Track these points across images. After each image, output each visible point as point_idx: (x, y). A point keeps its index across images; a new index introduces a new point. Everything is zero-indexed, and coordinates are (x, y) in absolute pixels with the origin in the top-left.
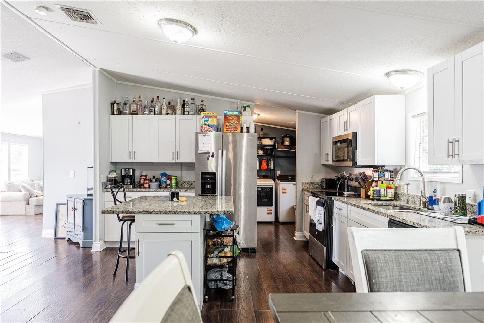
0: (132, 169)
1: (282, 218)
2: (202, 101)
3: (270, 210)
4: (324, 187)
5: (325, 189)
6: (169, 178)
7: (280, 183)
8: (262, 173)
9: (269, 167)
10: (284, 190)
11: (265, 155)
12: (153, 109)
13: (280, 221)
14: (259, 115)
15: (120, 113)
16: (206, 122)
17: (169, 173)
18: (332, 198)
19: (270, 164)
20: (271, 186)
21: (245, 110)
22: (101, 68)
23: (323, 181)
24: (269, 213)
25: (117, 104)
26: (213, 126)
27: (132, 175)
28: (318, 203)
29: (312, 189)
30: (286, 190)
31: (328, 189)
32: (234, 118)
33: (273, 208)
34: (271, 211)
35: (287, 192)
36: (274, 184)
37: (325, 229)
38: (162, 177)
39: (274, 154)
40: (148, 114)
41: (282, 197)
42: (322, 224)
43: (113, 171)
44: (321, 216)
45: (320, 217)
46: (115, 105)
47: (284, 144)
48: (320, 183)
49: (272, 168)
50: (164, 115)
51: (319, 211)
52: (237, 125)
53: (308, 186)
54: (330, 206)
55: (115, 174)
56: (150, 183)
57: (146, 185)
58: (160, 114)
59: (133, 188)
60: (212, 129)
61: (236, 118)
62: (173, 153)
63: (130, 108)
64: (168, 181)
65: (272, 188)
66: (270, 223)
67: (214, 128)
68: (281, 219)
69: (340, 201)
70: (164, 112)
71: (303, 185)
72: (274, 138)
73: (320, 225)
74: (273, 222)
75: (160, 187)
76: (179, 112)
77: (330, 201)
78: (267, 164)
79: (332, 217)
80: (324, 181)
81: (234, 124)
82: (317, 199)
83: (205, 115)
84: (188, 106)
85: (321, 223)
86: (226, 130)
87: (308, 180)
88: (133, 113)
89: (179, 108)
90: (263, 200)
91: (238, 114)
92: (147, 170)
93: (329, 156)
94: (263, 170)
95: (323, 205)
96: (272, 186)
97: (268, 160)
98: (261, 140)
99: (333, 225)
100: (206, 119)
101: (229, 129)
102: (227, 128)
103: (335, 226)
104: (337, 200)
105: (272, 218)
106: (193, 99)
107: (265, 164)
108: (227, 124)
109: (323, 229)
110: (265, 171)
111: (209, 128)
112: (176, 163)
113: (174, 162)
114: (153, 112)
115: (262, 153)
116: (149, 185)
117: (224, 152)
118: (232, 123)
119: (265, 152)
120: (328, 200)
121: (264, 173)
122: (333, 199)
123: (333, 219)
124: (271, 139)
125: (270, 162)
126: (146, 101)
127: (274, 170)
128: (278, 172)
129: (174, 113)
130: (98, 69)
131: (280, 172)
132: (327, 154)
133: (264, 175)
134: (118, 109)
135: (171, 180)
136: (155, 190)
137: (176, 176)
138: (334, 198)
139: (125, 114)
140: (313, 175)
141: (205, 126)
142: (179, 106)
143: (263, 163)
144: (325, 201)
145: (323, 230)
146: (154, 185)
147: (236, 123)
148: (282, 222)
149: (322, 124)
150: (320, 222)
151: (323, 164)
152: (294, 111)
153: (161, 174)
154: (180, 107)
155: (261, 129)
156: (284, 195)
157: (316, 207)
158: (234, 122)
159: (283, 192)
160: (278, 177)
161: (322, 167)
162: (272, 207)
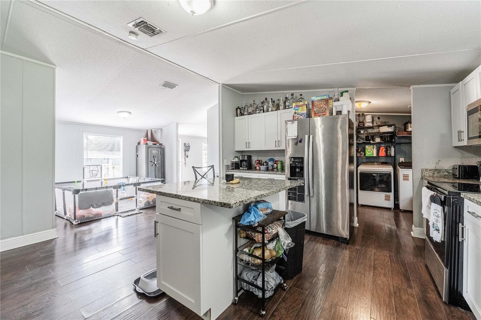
0: (247, 155)
1: (403, 205)
2: (301, 95)
3: (388, 196)
4: (458, 176)
5: (459, 178)
6: (276, 162)
7: (400, 169)
8: (382, 160)
9: (388, 153)
10: (405, 176)
11: (383, 142)
12: (262, 108)
13: (400, 209)
14: (370, 102)
15: (242, 114)
16: (297, 111)
17: (276, 158)
18: (460, 194)
19: (390, 151)
20: (389, 173)
21: (342, 95)
22: (223, 84)
23: (455, 168)
24: (387, 198)
25: (240, 109)
26: (303, 114)
27: (246, 159)
28: (433, 199)
29: (437, 177)
30: (408, 176)
31: (464, 178)
32: (322, 103)
33: (392, 195)
34: (390, 197)
35: (409, 179)
36: (393, 171)
37: (445, 240)
38: (269, 162)
39: (394, 140)
40: (259, 113)
41: (402, 183)
42: (440, 231)
43: (236, 157)
44: (439, 219)
45: (437, 221)
46: (239, 110)
47: (407, 130)
48: (452, 171)
49: (393, 154)
50: (270, 111)
51: (435, 211)
52: (326, 109)
53: (431, 174)
54: (456, 207)
55: (237, 159)
56: (260, 166)
57: (258, 168)
58: (268, 111)
59: (247, 170)
60: (302, 117)
61: (324, 102)
62: (276, 142)
63: (248, 110)
64: (275, 165)
65: (390, 175)
66: (389, 209)
67: (303, 115)
68: (401, 207)
69: (475, 201)
70: (270, 109)
71: (422, 172)
72: (394, 125)
73: (436, 232)
74: (392, 209)
75: (267, 169)
76: (281, 107)
77: (456, 198)
78: (386, 151)
79: (460, 224)
80: (457, 169)
81: (322, 108)
82: (432, 193)
83: (296, 105)
84: (288, 102)
85: (438, 230)
86: (315, 116)
87: (432, 166)
88: (250, 114)
89: (281, 104)
90: (379, 186)
91: (326, 98)
92: (261, 156)
93: (463, 134)
94: (382, 157)
95: (443, 204)
96: (391, 172)
97: (387, 147)
98: (379, 128)
99: (463, 237)
100: (296, 108)
101: (317, 114)
102: (315, 114)
103: (466, 240)
104: (470, 199)
105: (390, 204)
106: (292, 95)
107: (383, 151)
108: (315, 109)
109: (443, 240)
110: (385, 157)
111: (299, 116)
112: (278, 150)
113: (276, 149)
114: (262, 111)
115: (380, 140)
116: (260, 168)
117: (311, 136)
118: (320, 108)
119: (383, 140)
120: (451, 197)
121: (385, 160)
122: (461, 196)
123: (463, 228)
124: (389, 126)
125: (390, 149)
126: (258, 102)
127: (395, 157)
128: (401, 159)
129: (278, 108)
130: (221, 85)
131: (403, 158)
132: (460, 132)
133: (385, 161)
134: (241, 112)
135: (277, 165)
136: (263, 172)
137: (282, 161)
138: (464, 194)
139: (245, 115)
140: (439, 161)
141: (296, 115)
142: (281, 103)
143: (381, 150)
144: (445, 197)
145: (443, 242)
146: (263, 168)
147: (324, 107)
148: (403, 210)
149: (452, 95)
150: (437, 228)
151: (455, 147)
152: (408, 88)
153: (269, 159)
154: (283, 103)
155: (378, 117)
156: (406, 182)
157: (431, 205)
158: (322, 106)
159: (403, 179)
160: (400, 163)
161: (454, 149)
162: (391, 193)
